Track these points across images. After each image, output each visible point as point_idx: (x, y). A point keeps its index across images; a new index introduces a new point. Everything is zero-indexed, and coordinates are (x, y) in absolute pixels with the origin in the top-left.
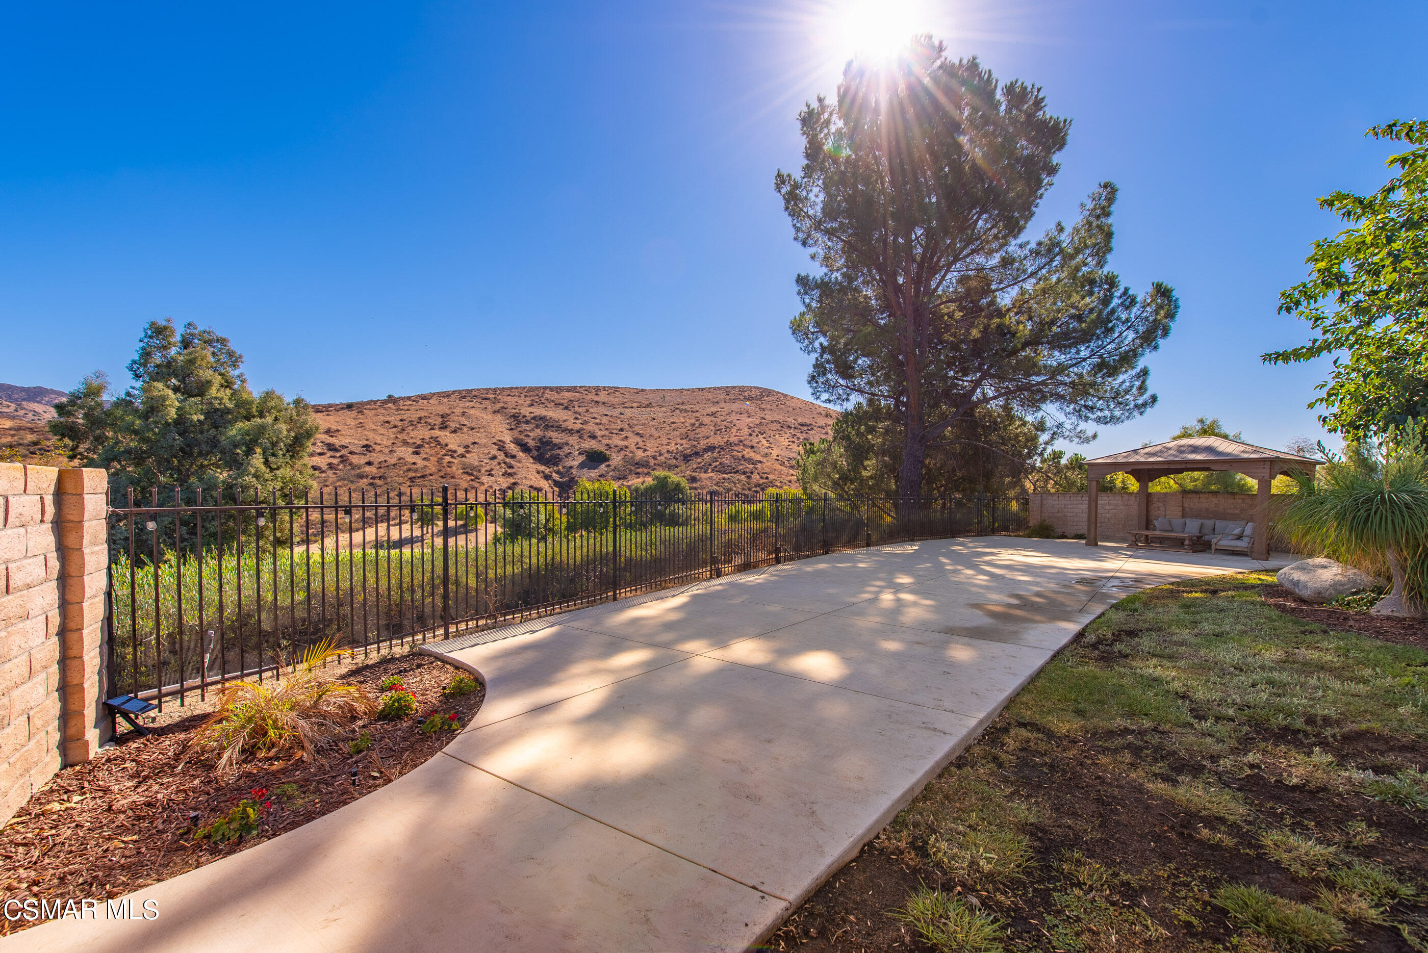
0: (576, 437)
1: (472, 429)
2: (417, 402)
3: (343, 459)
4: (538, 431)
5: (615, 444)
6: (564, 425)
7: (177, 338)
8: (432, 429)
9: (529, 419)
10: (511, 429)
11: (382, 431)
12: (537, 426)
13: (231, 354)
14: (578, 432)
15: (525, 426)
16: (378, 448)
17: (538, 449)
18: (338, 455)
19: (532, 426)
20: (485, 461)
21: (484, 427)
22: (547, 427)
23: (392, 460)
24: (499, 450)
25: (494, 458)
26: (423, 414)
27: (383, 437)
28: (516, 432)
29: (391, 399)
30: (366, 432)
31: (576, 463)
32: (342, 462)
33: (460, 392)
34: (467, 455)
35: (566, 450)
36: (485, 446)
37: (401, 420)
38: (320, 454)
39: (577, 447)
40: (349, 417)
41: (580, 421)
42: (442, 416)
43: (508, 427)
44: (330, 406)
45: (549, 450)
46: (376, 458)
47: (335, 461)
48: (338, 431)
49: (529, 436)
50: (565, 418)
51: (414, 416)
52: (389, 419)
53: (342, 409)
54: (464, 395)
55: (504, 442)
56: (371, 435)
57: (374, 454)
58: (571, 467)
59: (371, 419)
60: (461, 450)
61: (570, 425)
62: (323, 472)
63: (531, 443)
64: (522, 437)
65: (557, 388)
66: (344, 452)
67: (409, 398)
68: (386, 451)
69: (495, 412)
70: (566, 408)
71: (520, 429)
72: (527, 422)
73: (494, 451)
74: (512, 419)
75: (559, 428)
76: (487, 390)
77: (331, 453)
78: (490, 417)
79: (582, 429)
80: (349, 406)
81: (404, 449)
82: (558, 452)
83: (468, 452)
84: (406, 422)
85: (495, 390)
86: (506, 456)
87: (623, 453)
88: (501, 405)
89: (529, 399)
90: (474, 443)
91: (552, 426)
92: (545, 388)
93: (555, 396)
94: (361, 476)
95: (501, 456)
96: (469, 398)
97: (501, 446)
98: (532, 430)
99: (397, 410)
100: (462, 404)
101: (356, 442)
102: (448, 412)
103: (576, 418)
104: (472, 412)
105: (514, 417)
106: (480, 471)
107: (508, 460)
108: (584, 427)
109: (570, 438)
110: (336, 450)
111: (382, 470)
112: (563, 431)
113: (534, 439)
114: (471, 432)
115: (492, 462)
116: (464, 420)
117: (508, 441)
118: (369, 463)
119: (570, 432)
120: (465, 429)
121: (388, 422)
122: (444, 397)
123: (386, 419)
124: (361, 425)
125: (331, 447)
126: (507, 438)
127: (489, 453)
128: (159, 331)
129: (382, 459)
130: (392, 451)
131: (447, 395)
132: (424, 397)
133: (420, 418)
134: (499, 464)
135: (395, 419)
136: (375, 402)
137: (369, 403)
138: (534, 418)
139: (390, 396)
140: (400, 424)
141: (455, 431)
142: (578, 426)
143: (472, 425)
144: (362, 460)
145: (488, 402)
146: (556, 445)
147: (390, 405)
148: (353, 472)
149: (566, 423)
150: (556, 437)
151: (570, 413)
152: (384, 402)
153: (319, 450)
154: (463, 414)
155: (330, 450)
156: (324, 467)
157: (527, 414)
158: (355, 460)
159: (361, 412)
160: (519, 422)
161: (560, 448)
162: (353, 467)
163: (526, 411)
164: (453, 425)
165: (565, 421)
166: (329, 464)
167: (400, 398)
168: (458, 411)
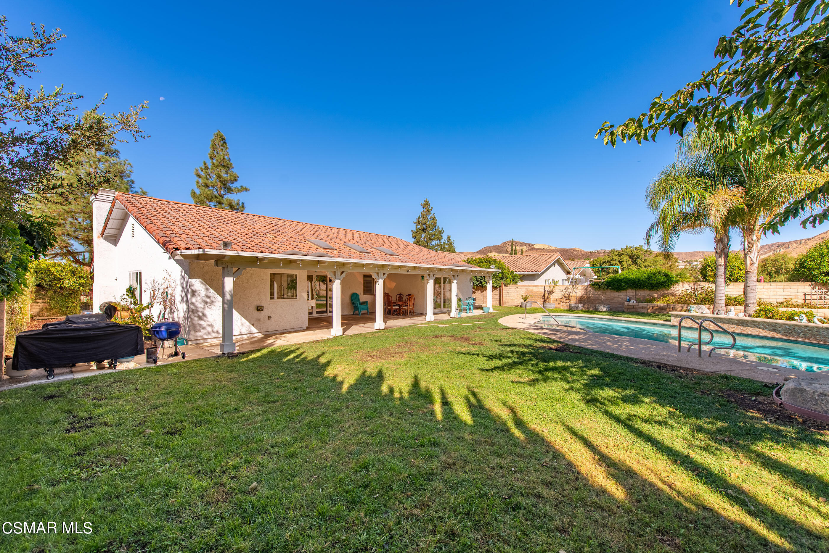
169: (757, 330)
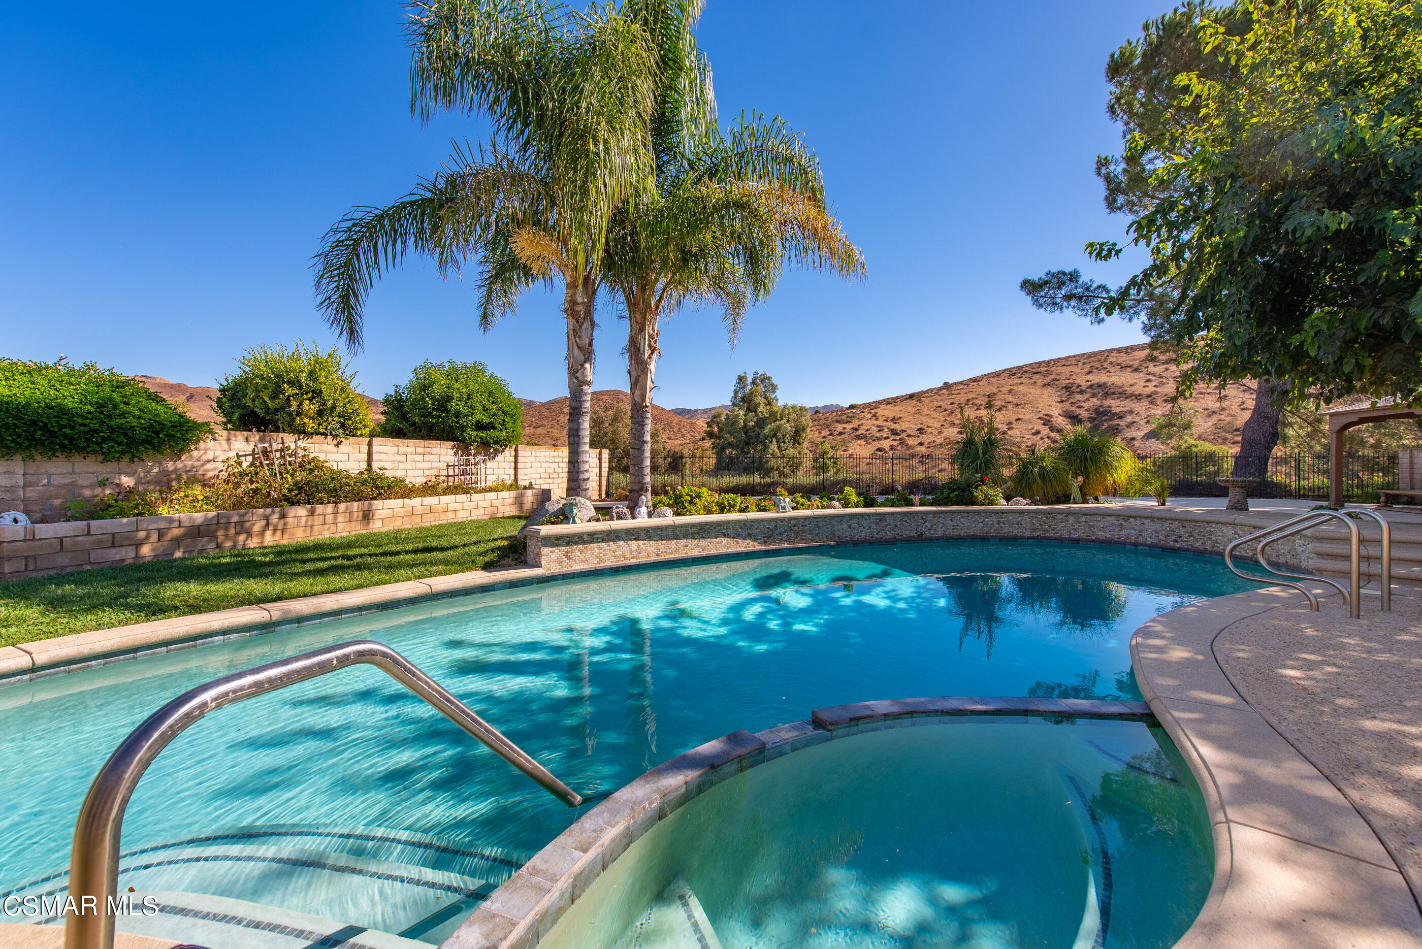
0: (1145, 403)
1: (1017, 405)
2: (968, 385)
3: (902, 442)
4: (1095, 400)
5: (1205, 406)
6: (1129, 390)
7: (749, 381)
8: (978, 409)
9: (1083, 388)
10: (1062, 402)
11: (936, 415)
12: (1094, 396)
13: (772, 385)
14: (1148, 396)
15: (1078, 397)
16: (929, 430)
17: (1091, 420)
18: (898, 438)
19: (1087, 396)
20: (1028, 437)
21: (1030, 402)
22: (1106, 395)
23: (939, 440)
24: (1044, 424)
25: (1038, 432)
26: (971, 396)
27: (934, 421)
28: (1066, 405)
29: (946, 386)
30: (921, 418)
31: (1141, 434)
32: (900, 444)
33: (1010, 370)
34: (1010, 432)
35: (1129, 419)
36: (1029, 421)
37: (951, 404)
38: (886, 438)
39: (1144, 415)
40: (910, 406)
41: (1154, 384)
42: (989, 396)
43: (1059, 400)
44: (897, 398)
45: (1105, 421)
46: (926, 439)
47: (895, 443)
48: (900, 418)
49: (1081, 407)
50: (1132, 382)
51: (962, 398)
52: (941, 404)
53: (906, 399)
54: (1012, 373)
55: (1051, 416)
56: (925, 420)
57: (925, 436)
58: (1133, 439)
59: (926, 406)
60: (1005, 428)
61: (1138, 390)
62: (886, 452)
63: (1084, 414)
64: (1074, 409)
65: (1127, 348)
66: (903, 435)
67: (961, 383)
68: (936, 432)
69: (1045, 385)
70: (1136, 370)
71: (1072, 400)
72: (1082, 392)
73: (1039, 426)
74: (1064, 391)
75: (1122, 394)
76: (1040, 363)
77: (893, 437)
78: (1039, 391)
79: (1156, 393)
80: (911, 396)
81: (951, 429)
82: (1117, 422)
83: (1010, 429)
84: (955, 405)
85: (1048, 363)
86: (1051, 430)
87: (1215, 418)
88: (1053, 377)
89: (1088, 366)
90: (1019, 419)
91: (1114, 393)
92: (1111, 351)
93: (1124, 359)
94: (913, 456)
95: (1045, 431)
96: (1019, 375)
97: (1047, 421)
98: (1088, 400)
99: (949, 395)
100: (1011, 382)
101: (913, 426)
102: (995, 391)
103: (1149, 381)
104: (1020, 388)
105: (1067, 388)
106: (1019, 447)
107: (1052, 435)
108: (1158, 390)
109: (1137, 405)
110: (897, 434)
111: (930, 450)
112: (1127, 398)
113: (1088, 410)
114: (1016, 409)
115: (1035, 437)
116: (1010, 398)
117: (1057, 414)
118: (921, 444)
119: (1138, 397)
120: (1010, 407)
121: (940, 407)
122: (994, 377)
123: (938, 404)
124: (918, 412)
125: (894, 432)
126: (1056, 411)
127: (1033, 428)
128: (741, 379)
129: (931, 440)
130: (940, 433)
131: (997, 374)
132: (975, 380)
133: (968, 401)
134: (1042, 439)
135: (945, 404)
136: (932, 390)
137: (927, 392)
138: (1091, 387)
139: (945, 383)
140: (950, 407)
141: (1000, 410)
142: (1151, 389)
143: (1018, 402)
144: (916, 442)
145: (1038, 376)
146: (1115, 414)
147: (944, 391)
148: (908, 452)
149: (1134, 388)
150: (1116, 405)
151: (1141, 375)
152: (941, 389)
153: (885, 435)
154: (1010, 391)
155: (893, 434)
156: (887, 448)
157: (1083, 383)
158: (911, 442)
159: (919, 400)
160: (1071, 393)
161: (1121, 417)
162: (908, 447)
163: (1082, 380)
164: (998, 403)
165: (1131, 385)
166: (891, 446)
167: (956, 384)
168: (1005, 389)
169: (725, 541)
